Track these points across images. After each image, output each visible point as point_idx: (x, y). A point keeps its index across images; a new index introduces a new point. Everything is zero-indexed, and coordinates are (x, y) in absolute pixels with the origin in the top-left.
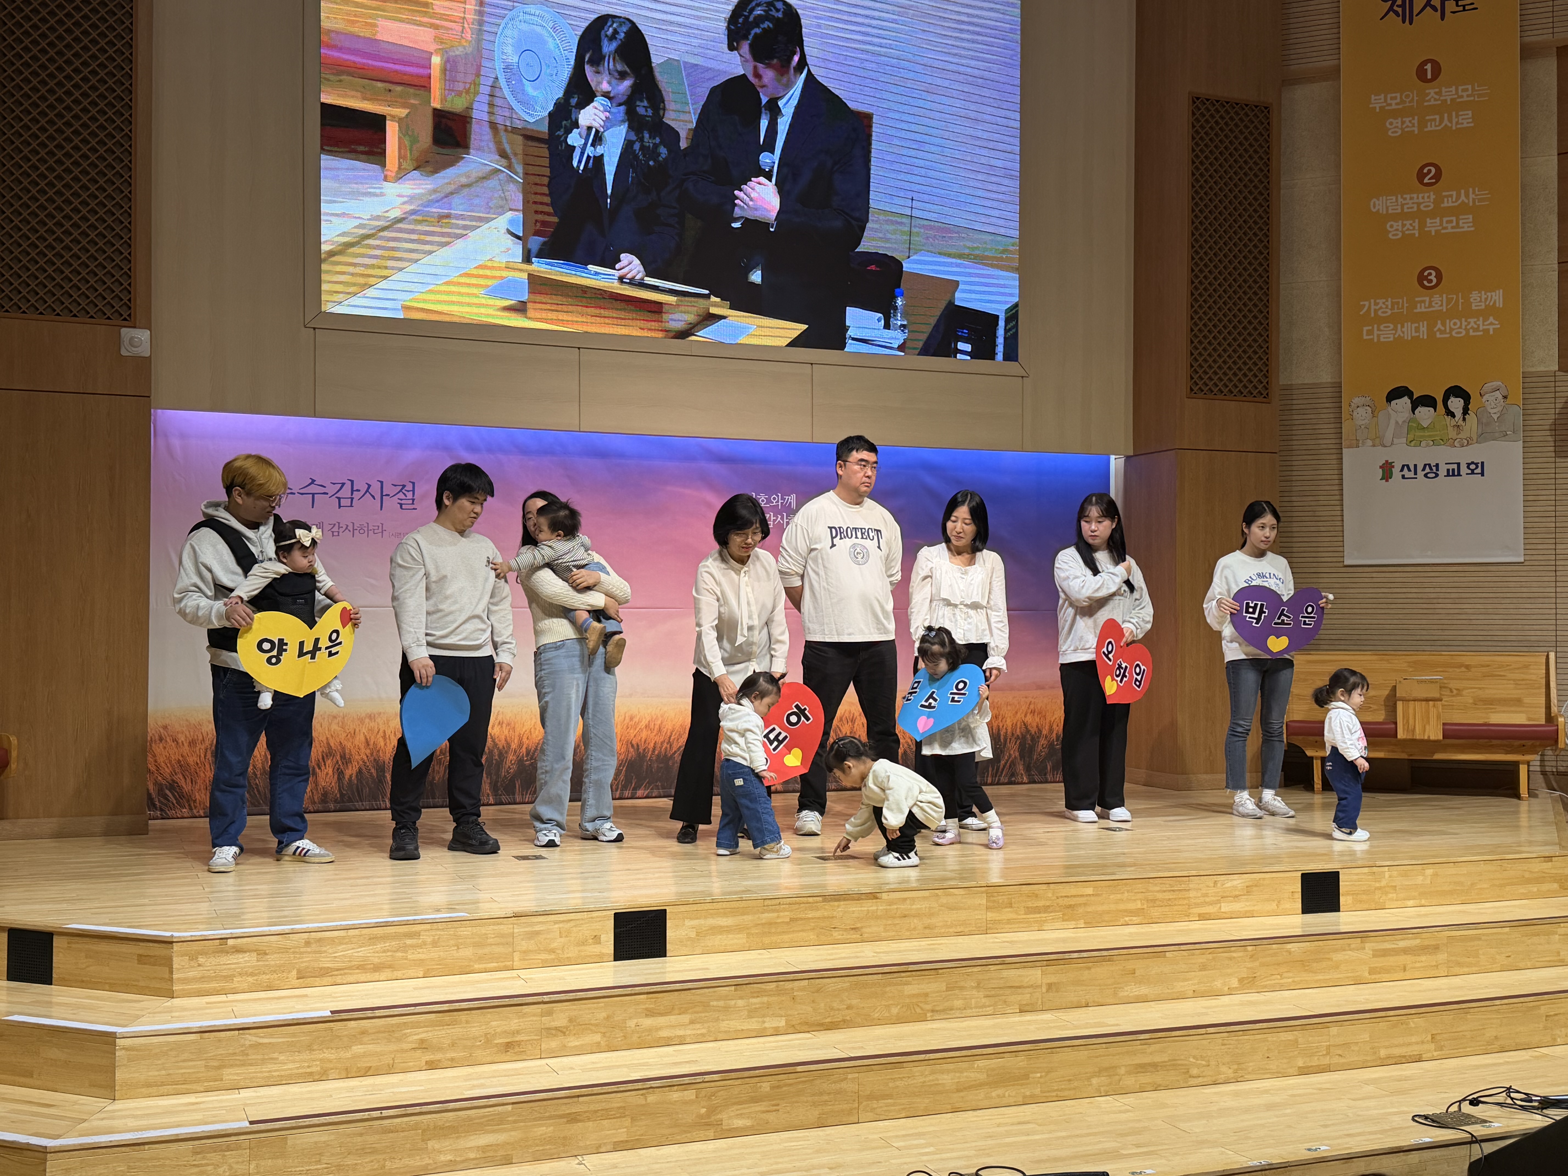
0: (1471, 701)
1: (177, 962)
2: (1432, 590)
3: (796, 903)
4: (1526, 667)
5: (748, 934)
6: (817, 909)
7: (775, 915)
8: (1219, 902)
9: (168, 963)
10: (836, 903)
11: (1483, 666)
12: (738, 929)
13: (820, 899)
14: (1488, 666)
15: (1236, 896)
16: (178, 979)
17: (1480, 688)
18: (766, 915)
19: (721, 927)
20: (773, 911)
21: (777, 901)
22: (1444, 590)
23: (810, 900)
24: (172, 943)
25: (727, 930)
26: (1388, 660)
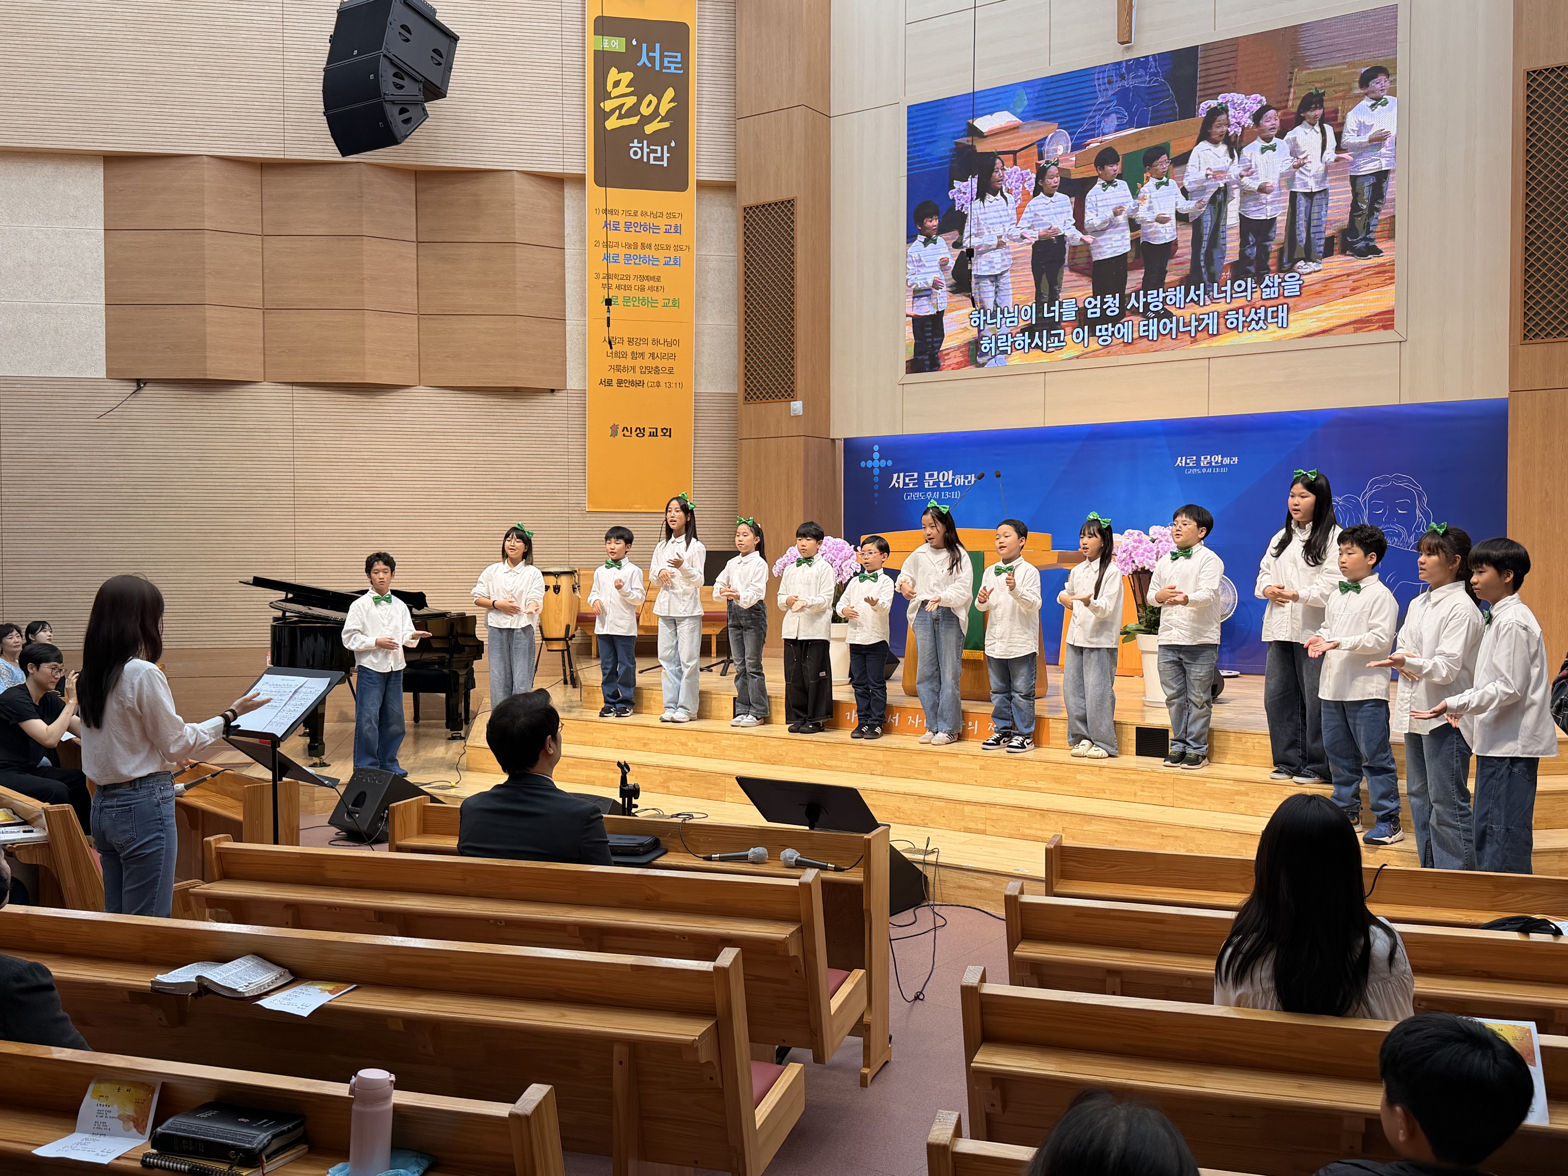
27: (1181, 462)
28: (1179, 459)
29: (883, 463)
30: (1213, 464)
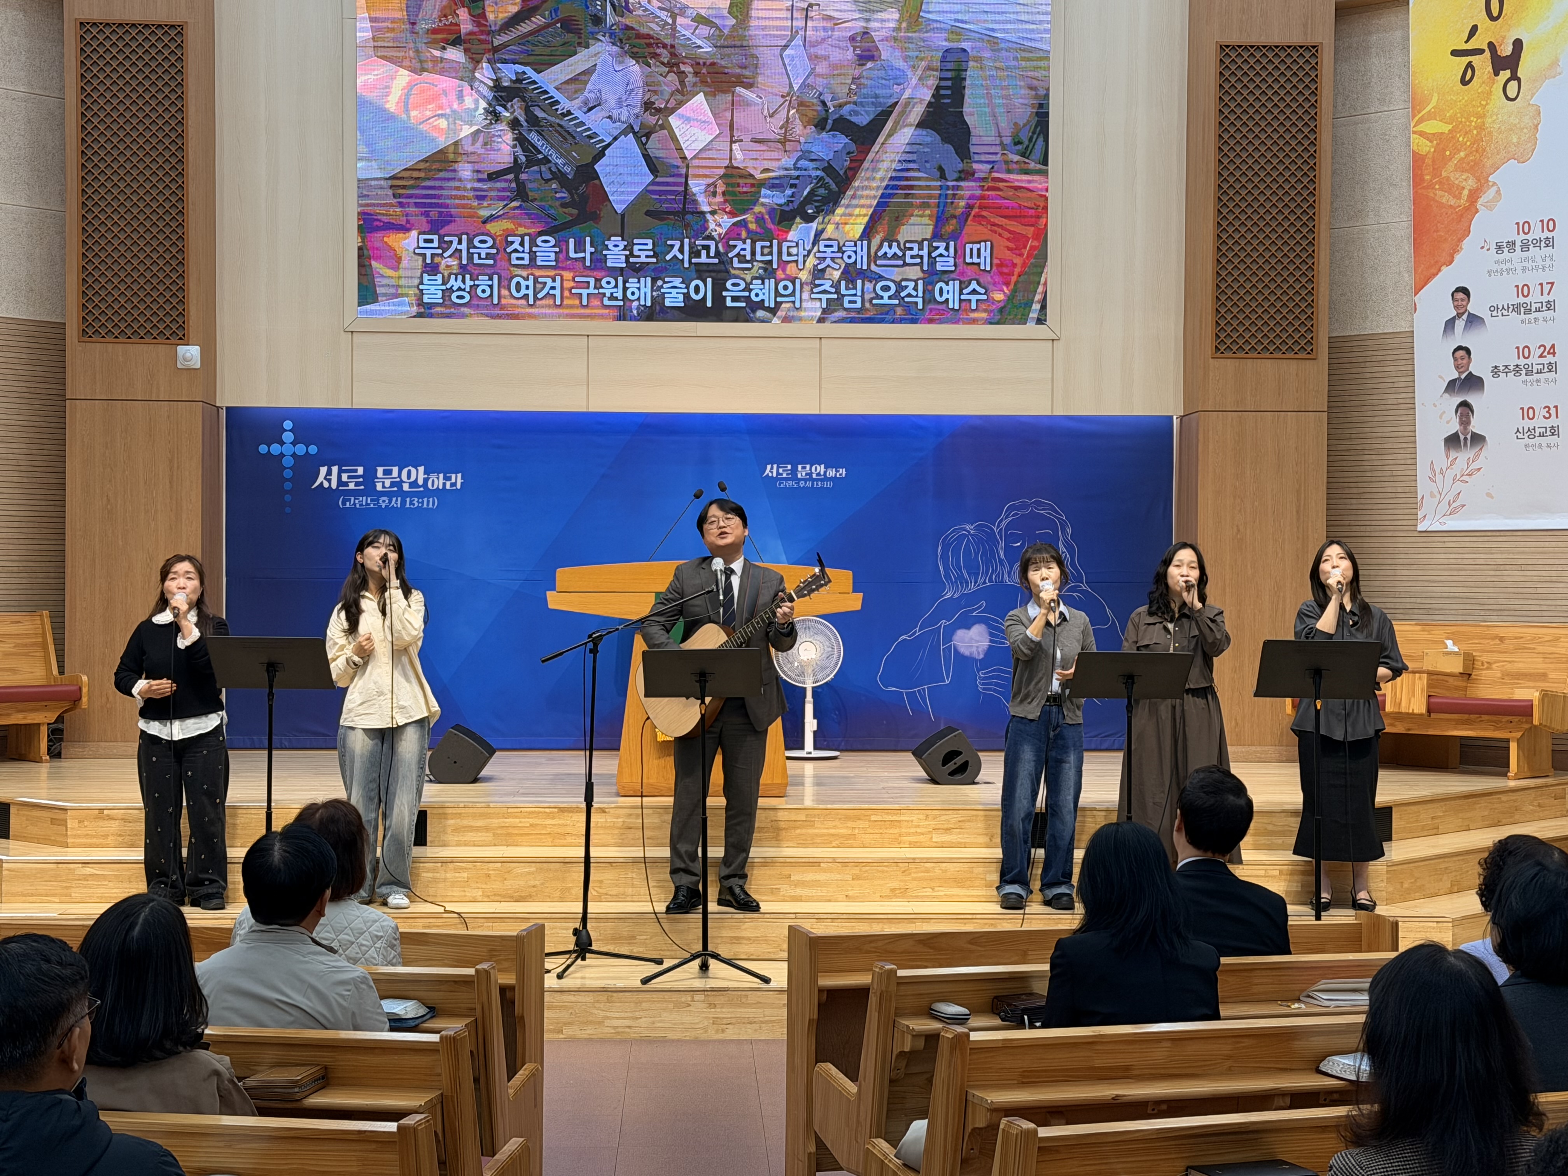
0: (1499, 675)
1: (70, 824)
2: (1499, 556)
3: (534, 812)
4: (1557, 639)
5: (494, 833)
6: (553, 818)
7: (517, 820)
8: (930, 832)
9: (64, 823)
10: (570, 815)
11: (1516, 638)
12: (487, 829)
13: (556, 810)
14: (1522, 638)
15: (947, 829)
16: (71, 835)
17: (1510, 662)
18: (511, 820)
19: (472, 826)
20: (516, 817)
21: (519, 810)
22: (1511, 556)
23: (547, 810)
24: (67, 810)
25: (478, 829)
26: (1428, 631)
27: (771, 471)
28: (769, 467)
29: (301, 449)
30: (814, 476)
